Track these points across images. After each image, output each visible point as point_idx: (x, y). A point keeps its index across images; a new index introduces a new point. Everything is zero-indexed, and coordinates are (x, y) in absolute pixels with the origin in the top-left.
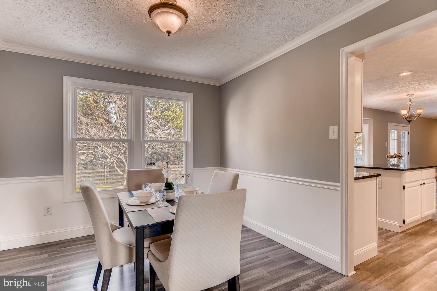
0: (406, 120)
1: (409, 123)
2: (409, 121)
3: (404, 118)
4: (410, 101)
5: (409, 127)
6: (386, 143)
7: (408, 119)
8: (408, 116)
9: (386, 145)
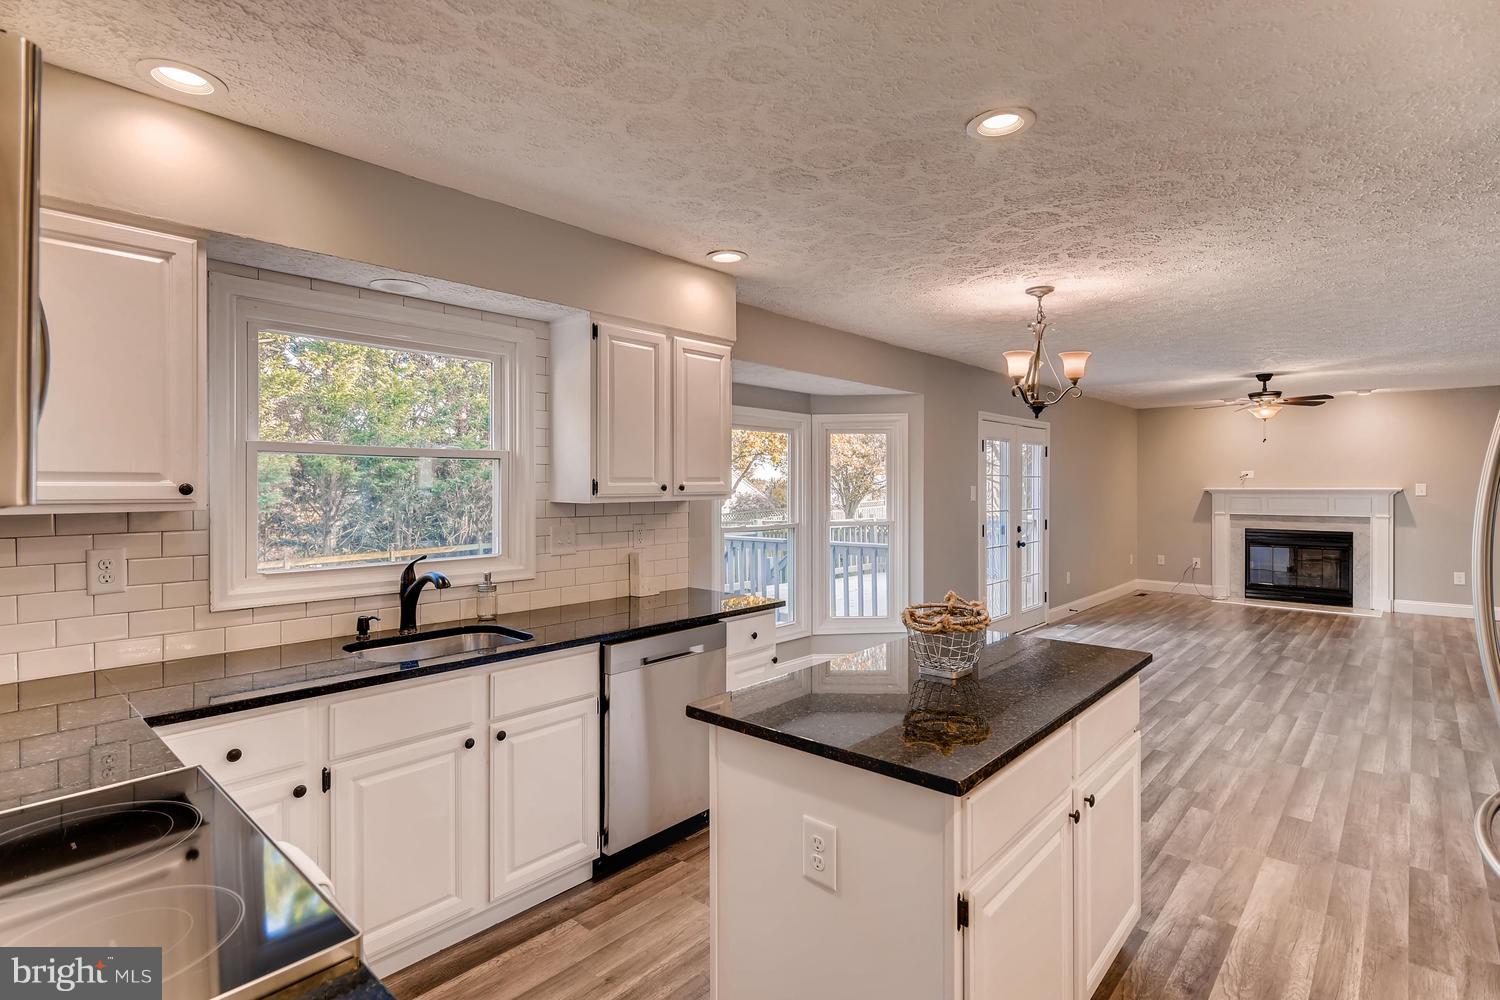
0: (1026, 401)
1: (1037, 417)
2: (1038, 409)
3: (1019, 395)
4: (1040, 317)
5: (1049, 429)
6: (973, 488)
7: (1033, 396)
8: (1033, 384)
9: (973, 498)
